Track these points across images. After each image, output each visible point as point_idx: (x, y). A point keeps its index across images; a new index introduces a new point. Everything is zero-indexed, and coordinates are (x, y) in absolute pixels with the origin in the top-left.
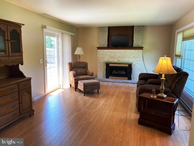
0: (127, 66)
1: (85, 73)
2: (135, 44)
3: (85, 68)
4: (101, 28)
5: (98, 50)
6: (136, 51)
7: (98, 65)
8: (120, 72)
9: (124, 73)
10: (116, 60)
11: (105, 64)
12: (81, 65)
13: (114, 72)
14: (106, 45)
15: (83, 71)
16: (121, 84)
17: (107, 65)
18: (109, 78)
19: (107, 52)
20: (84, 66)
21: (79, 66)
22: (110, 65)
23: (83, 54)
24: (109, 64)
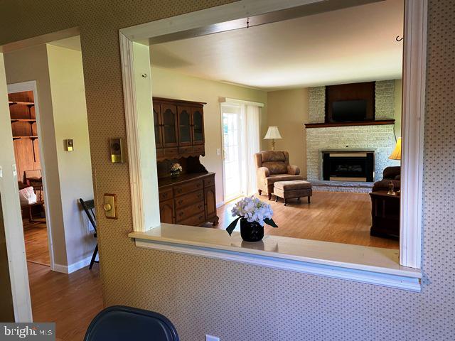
0: (365, 155)
1: (284, 171)
2: (379, 114)
3: (284, 161)
4: (311, 90)
5: (308, 129)
6: (381, 127)
7: (308, 157)
8: (350, 167)
9: (360, 170)
10: (342, 147)
11: (321, 154)
12: (277, 157)
13: (340, 168)
14: (322, 120)
15: (281, 166)
16: (352, 190)
17: (326, 155)
18: (329, 180)
19: (326, 132)
20: (283, 158)
21: (273, 159)
22: (331, 155)
23: (280, 137)
24: (329, 154)
